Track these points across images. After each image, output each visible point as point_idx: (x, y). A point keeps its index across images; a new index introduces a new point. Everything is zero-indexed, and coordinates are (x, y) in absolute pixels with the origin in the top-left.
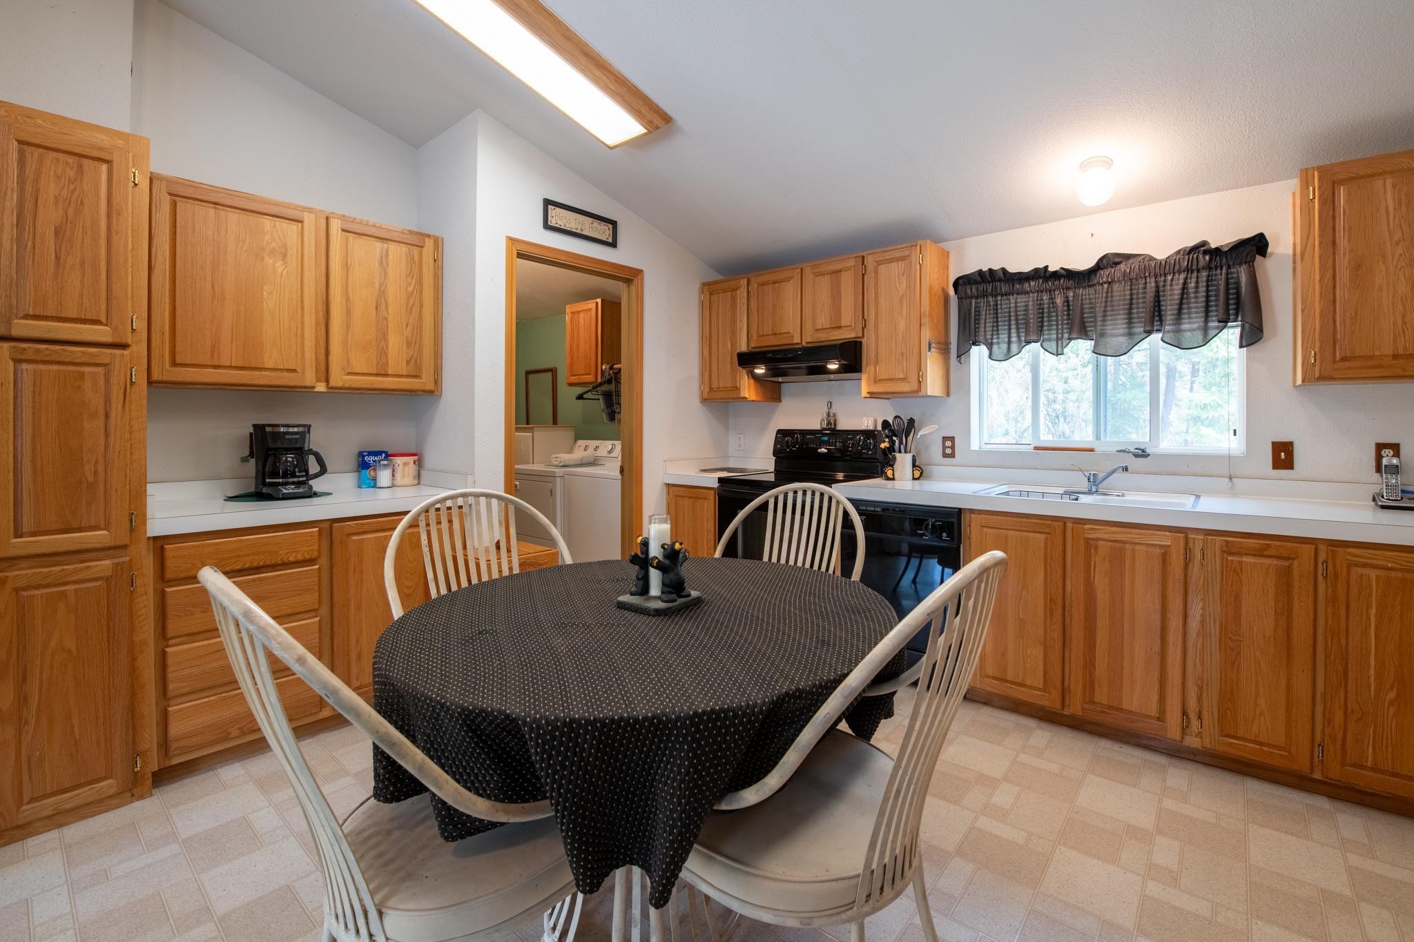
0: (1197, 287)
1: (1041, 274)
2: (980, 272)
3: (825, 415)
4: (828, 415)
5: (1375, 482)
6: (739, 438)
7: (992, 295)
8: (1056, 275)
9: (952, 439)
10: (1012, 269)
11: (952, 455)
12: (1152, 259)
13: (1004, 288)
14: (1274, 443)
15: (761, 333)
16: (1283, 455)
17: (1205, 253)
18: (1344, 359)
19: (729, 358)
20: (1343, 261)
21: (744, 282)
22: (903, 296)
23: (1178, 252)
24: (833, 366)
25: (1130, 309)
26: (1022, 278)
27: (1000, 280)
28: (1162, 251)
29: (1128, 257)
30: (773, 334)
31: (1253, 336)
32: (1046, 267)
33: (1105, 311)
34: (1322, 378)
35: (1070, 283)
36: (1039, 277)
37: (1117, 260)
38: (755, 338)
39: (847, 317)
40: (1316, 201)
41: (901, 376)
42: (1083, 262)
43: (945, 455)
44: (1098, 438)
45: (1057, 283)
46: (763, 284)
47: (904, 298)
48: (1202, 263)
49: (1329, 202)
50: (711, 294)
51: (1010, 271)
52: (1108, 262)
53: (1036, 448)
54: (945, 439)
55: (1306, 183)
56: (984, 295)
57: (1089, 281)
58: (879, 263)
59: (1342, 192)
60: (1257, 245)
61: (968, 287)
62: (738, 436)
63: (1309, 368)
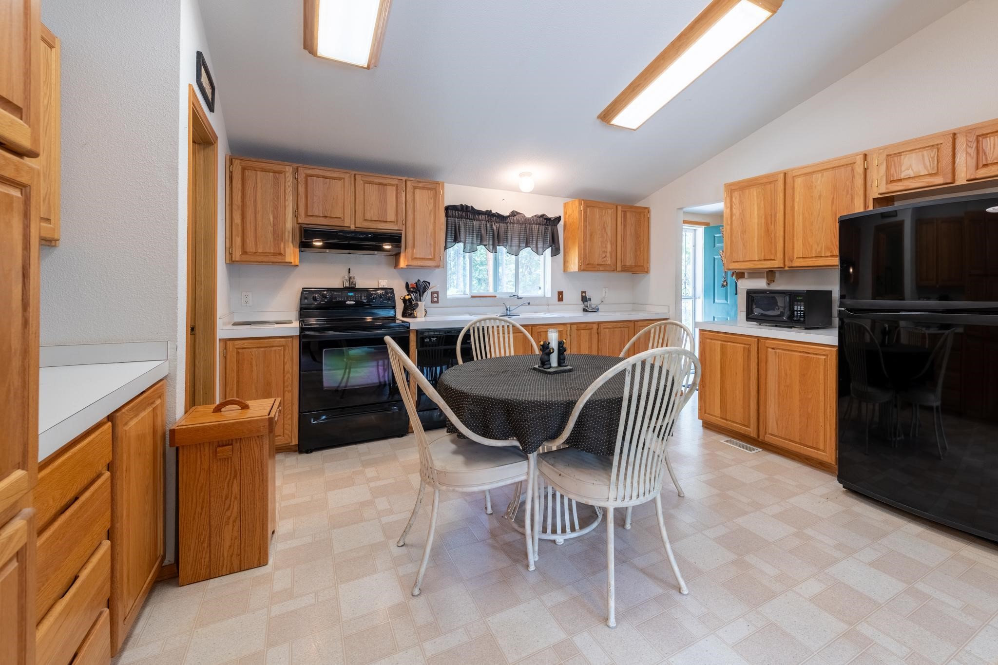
0: (542, 231)
1: (489, 214)
2: (462, 205)
3: (347, 278)
4: (350, 278)
5: (580, 304)
6: (246, 296)
7: (465, 218)
8: (493, 215)
9: (437, 293)
10: (477, 208)
11: (437, 302)
12: (525, 216)
13: (471, 216)
14: (558, 291)
15: (309, 213)
16: (560, 296)
17: (545, 219)
18: (588, 264)
19: (271, 229)
20: (588, 232)
21: (289, 170)
22: (431, 211)
23: (535, 216)
24: (387, 247)
25: (520, 238)
26: (479, 213)
27: (469, 212)
28: (529, 214)
29: (518, 213)
30: (323, 217)
31: (555, 252)
32: (491, 210)
33: (512, 235)
34: (584, 270)
35: (498, 220)
36: (485, 214)
37: (516, 214)
38: (304, 217)
39: (391, 216)
40: (582, 211)
41: (430, 257)
42: (505, 212)
43: (433, 302)
44: (495, 291)
45: (492, 219)
46: (312, 176)
47: (432, 213)
48: (544, 223)
49: (585, 212)
50: (244, 169)
51: (475, 209)
52: (514, 214)
53: (472, 297)
54: (434, 293)
55: (580, 204)
56: (461, 217)
57: (506, 220)
58: (415, 188)
59: (588, 209)
60: (558, 219)
61: (454, 211)
62: (245, 294)
63: (580, 266)
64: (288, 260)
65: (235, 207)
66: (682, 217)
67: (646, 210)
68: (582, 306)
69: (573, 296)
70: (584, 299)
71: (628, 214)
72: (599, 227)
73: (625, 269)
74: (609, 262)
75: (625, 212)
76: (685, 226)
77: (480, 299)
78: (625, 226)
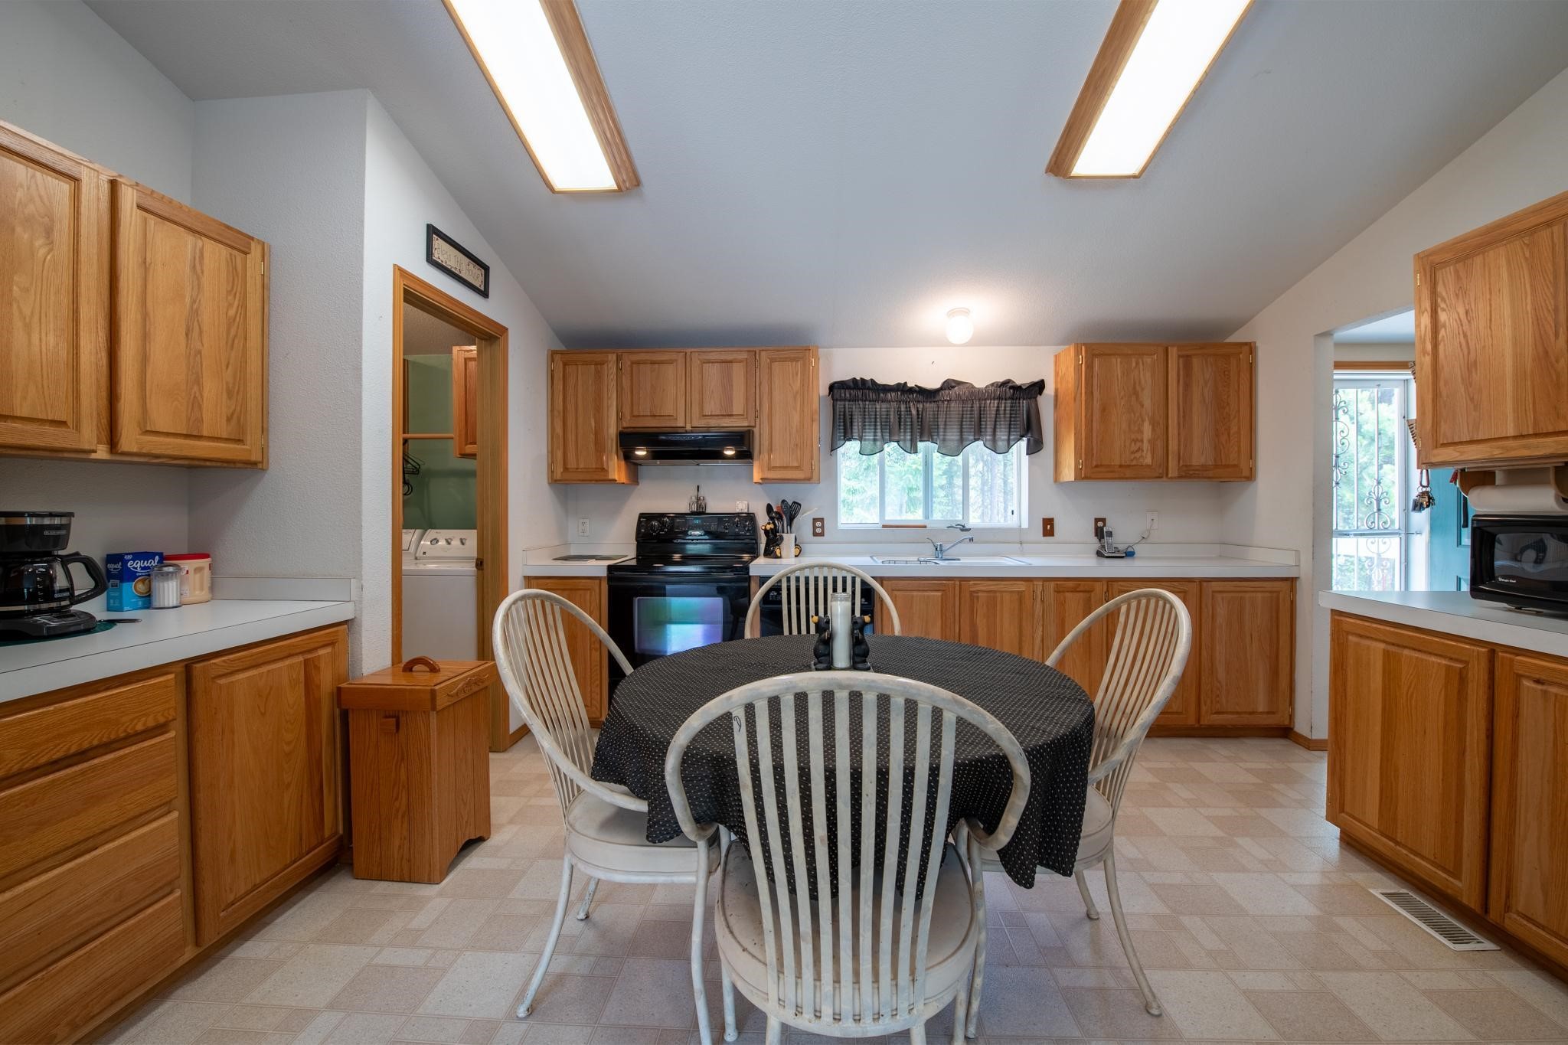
0: (1005, 410)
1: (902, 388)
2: (854, 380)
3: (694, 499)
4: (698, 499)
5: (1094, 544)
6: (583, 524)
7: (862, 400)
8: (911, 390)
9: (822, 520)
10: (881, 381)
11: (822, 534)
12: (973, 387)
13: (872, 395)
14: (1044, 519)
15: (636, 413)
16: (1048, 527)
17: (1011, 388)
18: (1097, 466)
19: (592, 436)
20: (1097, 405)
21: (612, 357)
22: (797, 393)
23: (993, 384)
24: (729, 452)
25: (962, 425)
26: (886, 389)
27: (869, 389)
28: (980, 383)
29: (959, 383)
30: (651, 416)
31: (1035, 447)
32: (906, 383)
33: (946, 421)
34: (1086, 478)
35: (921, 398)
36: (898, 390)
37: (953, 384)
38: (629, 418)
39: (738, 407)
40: (1083, 365)
41: (796, 464)
42: (933, 383)
43: (815, 534)
44: (928, 518)
45: (911, 396)
46: (638, 363)
47: (799, 396)
48: (1008, 395)
49: (1090, 367)
50: (565, 365)
51: (879, 382)
52: (949, 385)
53: (884, 526)
54: (815, 520)
55: (1078, 352)
56: (855, 399)
57: (934, 397)
58: (773, 360)
59: (1097, 362)
60: (1039, 386)
61: (843, 391)
62: (582, 521)
63: (1078, 471)
64: (610, 477)
65: (556, 413)
66: (1332, 355)
67: (1251, 348)
68: (1097, 546)
69: (1074, 525)
70: (1100, 533)
71: (1196, 362)
72: (1122, 394)
73: (1189, 474)
74: (1148, 460)
75: (1186, 360)
76: (1339, 375)
77: (893, 531)
78: (1187, 386)
